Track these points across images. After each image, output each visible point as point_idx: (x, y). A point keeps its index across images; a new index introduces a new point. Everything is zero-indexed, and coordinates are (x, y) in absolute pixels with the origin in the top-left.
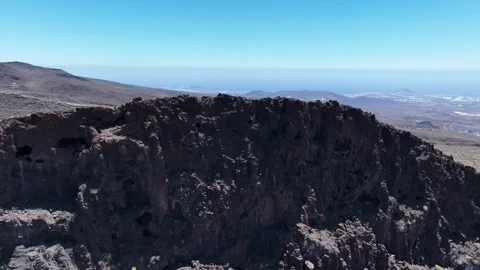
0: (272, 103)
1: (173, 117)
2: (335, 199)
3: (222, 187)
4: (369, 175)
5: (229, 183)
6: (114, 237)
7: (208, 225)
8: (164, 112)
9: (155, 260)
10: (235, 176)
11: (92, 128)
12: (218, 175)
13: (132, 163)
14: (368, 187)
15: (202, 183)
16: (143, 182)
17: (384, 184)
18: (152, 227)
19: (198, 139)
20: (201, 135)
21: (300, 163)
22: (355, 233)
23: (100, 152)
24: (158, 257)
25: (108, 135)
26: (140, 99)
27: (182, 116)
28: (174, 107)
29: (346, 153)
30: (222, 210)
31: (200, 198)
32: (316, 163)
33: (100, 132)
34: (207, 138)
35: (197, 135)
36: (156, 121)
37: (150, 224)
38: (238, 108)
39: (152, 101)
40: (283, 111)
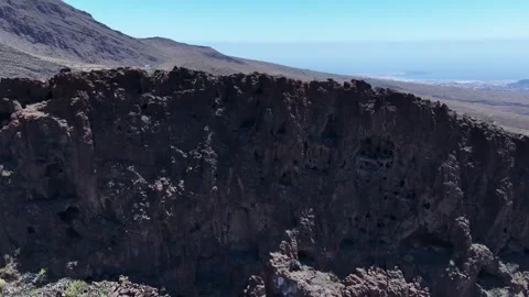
0: (244, 80)
1: (109, 94)
2: (363, 230)
3: (165, 187)
4: (431, 201)
5: (175, 183)
6: (31, 230)
7: (145, 233)
8: (99, 87)
9: (73, 265)
10: (184, 175)
11: (16, 102)
12: (164, 171)
13: (56, 145)
14: (430, 220)
15: (141, 180)
16: (69, 170)
17: (464, 221)
18: (76, 224)
19: (140, 124)
20: (145, 118)
21: (286, 168)
22: (381, 286)
23: (17, 129)
24: (76, 263)
25: (32, 111)
26: (69, 70)
27: (119, 93)
28: (111, 81)
29: (385, 162)
30: (162, 216)
31: (138, 199)
32: (325, 171)
33: (24, 107)
34: (153, 122)
35: (139, 118)
36: (87, 97)
37: (74, 222)
38: (197, 86)
39: (84, 73)
40: (259, 91)
